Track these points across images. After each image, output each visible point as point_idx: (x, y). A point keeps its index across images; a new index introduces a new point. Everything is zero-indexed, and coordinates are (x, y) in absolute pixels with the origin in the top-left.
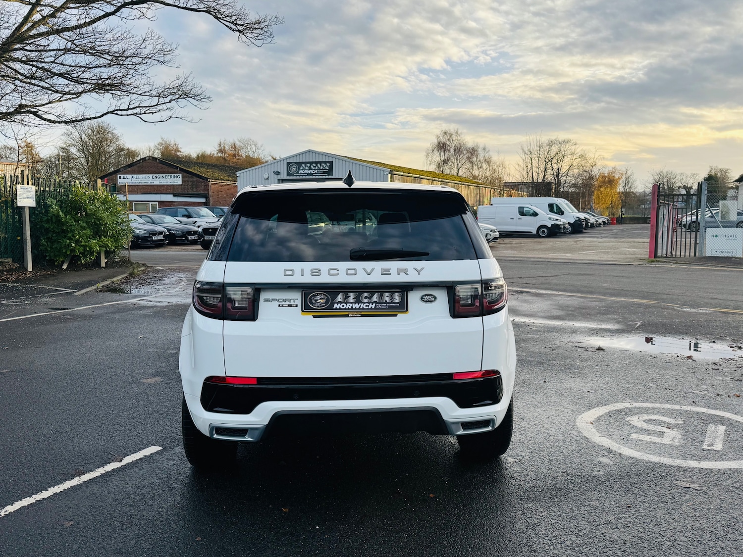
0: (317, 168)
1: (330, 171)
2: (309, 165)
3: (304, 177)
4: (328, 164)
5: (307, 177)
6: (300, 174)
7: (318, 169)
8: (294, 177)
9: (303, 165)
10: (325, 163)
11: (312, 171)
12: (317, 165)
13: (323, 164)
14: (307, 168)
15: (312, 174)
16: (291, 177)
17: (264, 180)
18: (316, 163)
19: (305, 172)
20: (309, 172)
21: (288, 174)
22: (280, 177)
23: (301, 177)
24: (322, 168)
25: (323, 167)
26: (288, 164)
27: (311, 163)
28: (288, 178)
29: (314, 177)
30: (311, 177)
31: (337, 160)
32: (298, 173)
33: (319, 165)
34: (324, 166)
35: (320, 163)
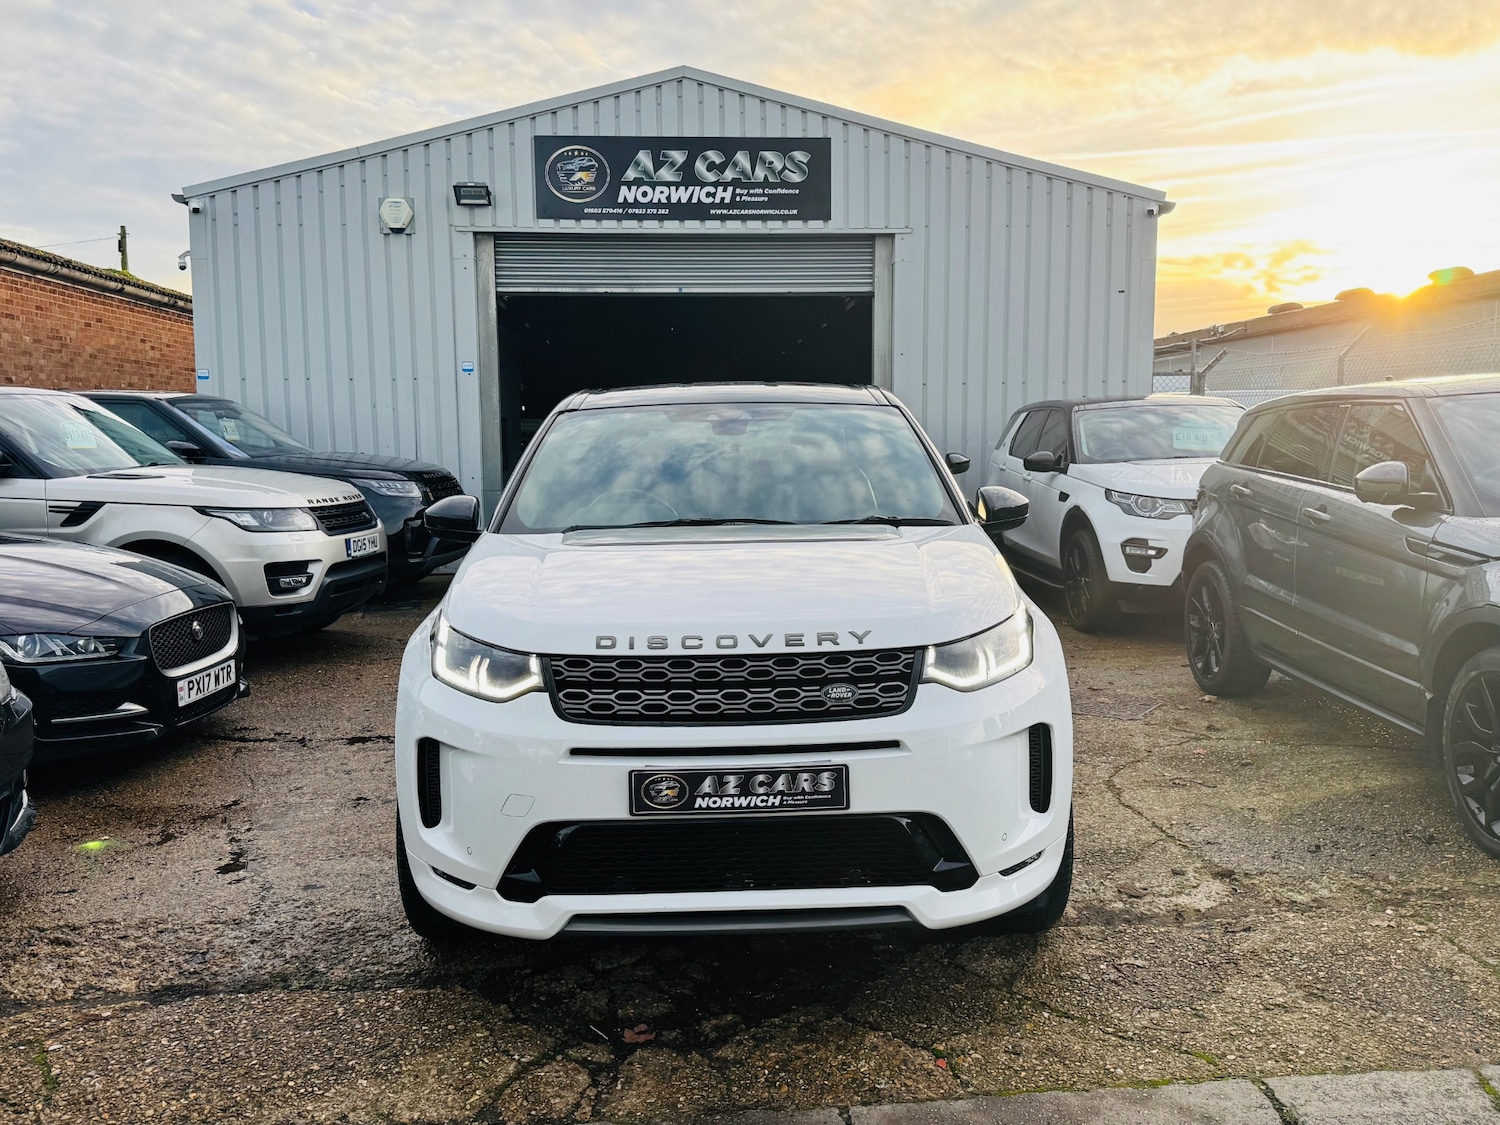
0: (729, 175)
1: (814, 197)
2: (679, 157)
3: (651, 227)
4: (800, 156)
5: (672, 227)
6: (626, 204)
7: (735, 183)
8: (588, 226)
9: (644, 158)
10: (784, 146)
11: (700, 194)
12: (729, 161)
13: (769, 155)
14: (666, 174)
15: (699, 211)
16: (568, 226)
17: (377, 240)
18: (728, 146)
19: (659, 195)
20: (681, 195)
21: (547, 207)
22: (485, 221)
23: (630, 227)
24: (760, 173)
25: (772, 170)
26: (544, 146)
27: (694, 146)
28: (548, 226)
29: (712, 227)
30: (692, 227)
31: (856, 133)
32: (610, 198)
33: (742, 158)
34: (778, 165)
35: (754, 147)
